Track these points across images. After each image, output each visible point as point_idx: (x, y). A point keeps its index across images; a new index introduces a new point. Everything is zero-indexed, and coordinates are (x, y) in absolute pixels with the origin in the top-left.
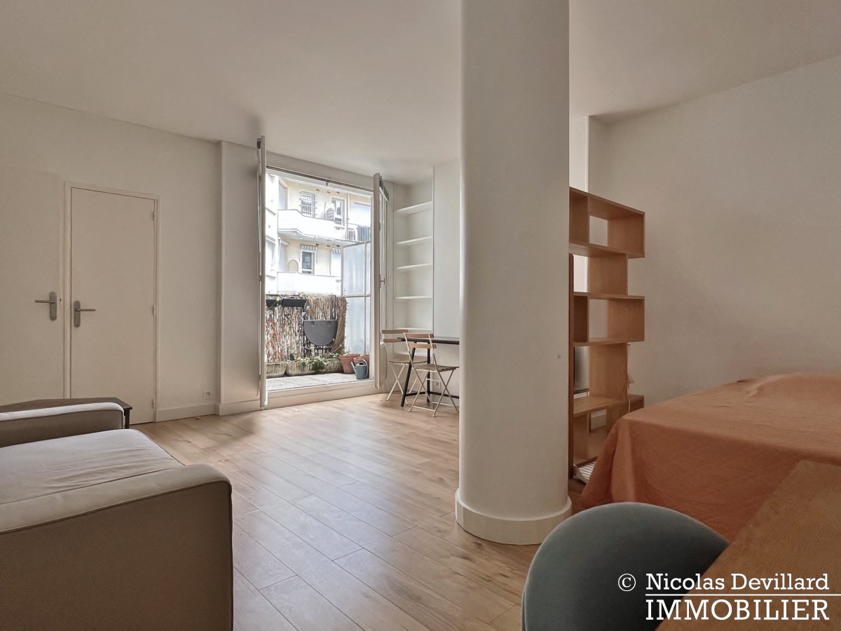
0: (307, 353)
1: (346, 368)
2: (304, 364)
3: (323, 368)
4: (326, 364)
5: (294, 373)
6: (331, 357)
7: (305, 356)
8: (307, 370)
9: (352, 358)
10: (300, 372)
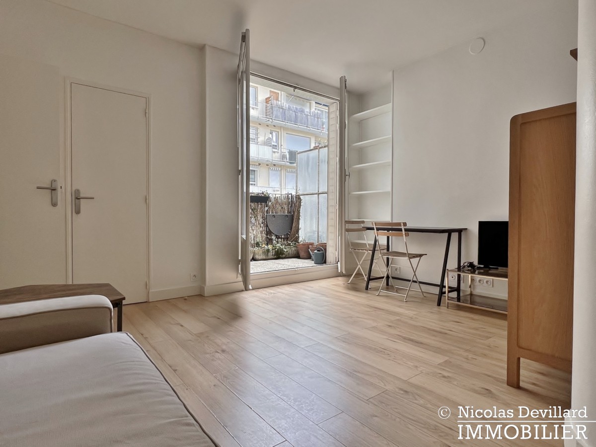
0: (269, 241)
1: (302, 254)
2: (268, 250)
3: (283, 254)
4: (286, 250)
5: (260, 258)
6: (289, 245)
7: (267, 244)
8: (270, 255)
9: (307, 246)
10: (264, 257)
